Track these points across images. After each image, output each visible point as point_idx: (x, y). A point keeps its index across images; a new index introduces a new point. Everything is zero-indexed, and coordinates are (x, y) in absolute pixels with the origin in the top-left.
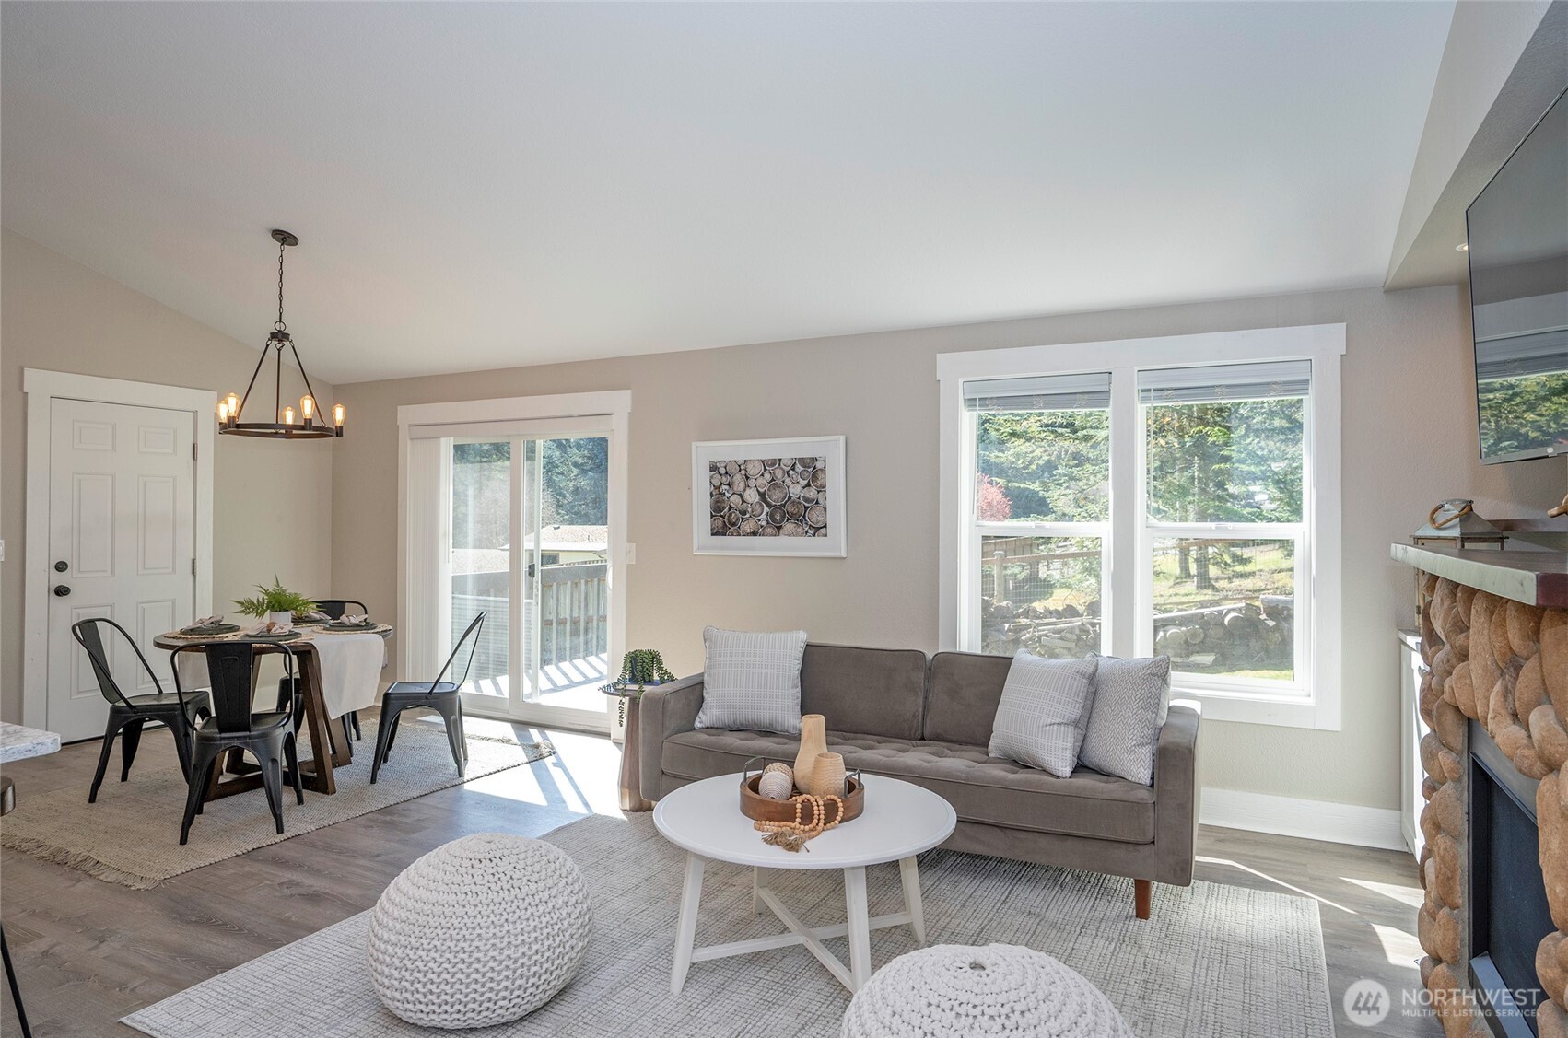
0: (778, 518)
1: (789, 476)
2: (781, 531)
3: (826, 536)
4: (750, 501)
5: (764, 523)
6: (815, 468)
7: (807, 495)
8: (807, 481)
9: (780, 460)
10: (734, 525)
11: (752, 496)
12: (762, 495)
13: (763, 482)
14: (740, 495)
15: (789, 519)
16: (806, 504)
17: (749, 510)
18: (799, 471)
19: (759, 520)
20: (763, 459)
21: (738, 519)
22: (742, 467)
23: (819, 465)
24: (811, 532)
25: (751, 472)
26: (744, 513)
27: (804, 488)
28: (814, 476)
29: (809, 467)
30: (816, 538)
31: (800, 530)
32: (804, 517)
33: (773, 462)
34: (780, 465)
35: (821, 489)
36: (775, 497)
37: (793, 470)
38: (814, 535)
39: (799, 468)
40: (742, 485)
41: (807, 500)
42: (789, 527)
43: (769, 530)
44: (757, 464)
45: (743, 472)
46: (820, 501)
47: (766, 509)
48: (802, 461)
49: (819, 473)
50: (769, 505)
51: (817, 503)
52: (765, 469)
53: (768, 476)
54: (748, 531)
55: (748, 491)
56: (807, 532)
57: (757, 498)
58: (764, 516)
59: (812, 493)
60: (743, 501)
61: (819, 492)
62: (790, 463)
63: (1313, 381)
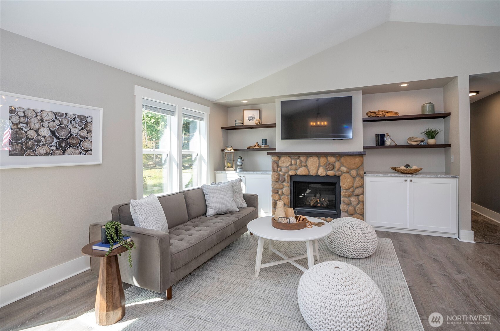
0: (64, 145)
1: (71, 123)
2: (66, 152)
3: (92, 154)
4: (44, 135)
5: (54, 148)
6: (86, 121)
7: (82, 134)
8: (81, 127)
9: (66, 114)
10: (30, 149)
11: (45, 132)
12: (53, 133)
13: (54, 125)
14: (36, 131)
15: (70, 146)
16: (81, 139)
17: (43, 140)
18: (77, 122)
19: (51, 146)
20: (55, 111)
21: (34, 145)
22: (39, 115)
23: (89, 120)
24: (84, 153)
25: (45, 117)
26: (39, 142)
27: (80, 130)
28: (86, 124)
29: (83, 121)
30: (86, 156)
31: (77, 151)
32: (80, 145)
33: (62, 115)
34: (66, 117)
35: (89, 132)
36: (61, 134)
37: (74, 120)
38: (85, 154)
39: (77, 120)
40: (37, 125)
41: (81, 137)
42: (70, 150)
43: (58, 152)
44: (49, 114)
45: (39, 117)
46: (89, 138)
47: (55, 140)
48: (79, 117)
49: (89, 124)
50: (58, 138)
51: (87, 138)
52: (56, 118)
53: (57, 122)
54: (43, 152)
55: (42, 129)
56: (81, 153)
57: (49, 134)
58: (54, 144)
59: (84, 133)
60: (38, 135)
61: (88, 133)
62: (73, 117)
63: (205, 118)
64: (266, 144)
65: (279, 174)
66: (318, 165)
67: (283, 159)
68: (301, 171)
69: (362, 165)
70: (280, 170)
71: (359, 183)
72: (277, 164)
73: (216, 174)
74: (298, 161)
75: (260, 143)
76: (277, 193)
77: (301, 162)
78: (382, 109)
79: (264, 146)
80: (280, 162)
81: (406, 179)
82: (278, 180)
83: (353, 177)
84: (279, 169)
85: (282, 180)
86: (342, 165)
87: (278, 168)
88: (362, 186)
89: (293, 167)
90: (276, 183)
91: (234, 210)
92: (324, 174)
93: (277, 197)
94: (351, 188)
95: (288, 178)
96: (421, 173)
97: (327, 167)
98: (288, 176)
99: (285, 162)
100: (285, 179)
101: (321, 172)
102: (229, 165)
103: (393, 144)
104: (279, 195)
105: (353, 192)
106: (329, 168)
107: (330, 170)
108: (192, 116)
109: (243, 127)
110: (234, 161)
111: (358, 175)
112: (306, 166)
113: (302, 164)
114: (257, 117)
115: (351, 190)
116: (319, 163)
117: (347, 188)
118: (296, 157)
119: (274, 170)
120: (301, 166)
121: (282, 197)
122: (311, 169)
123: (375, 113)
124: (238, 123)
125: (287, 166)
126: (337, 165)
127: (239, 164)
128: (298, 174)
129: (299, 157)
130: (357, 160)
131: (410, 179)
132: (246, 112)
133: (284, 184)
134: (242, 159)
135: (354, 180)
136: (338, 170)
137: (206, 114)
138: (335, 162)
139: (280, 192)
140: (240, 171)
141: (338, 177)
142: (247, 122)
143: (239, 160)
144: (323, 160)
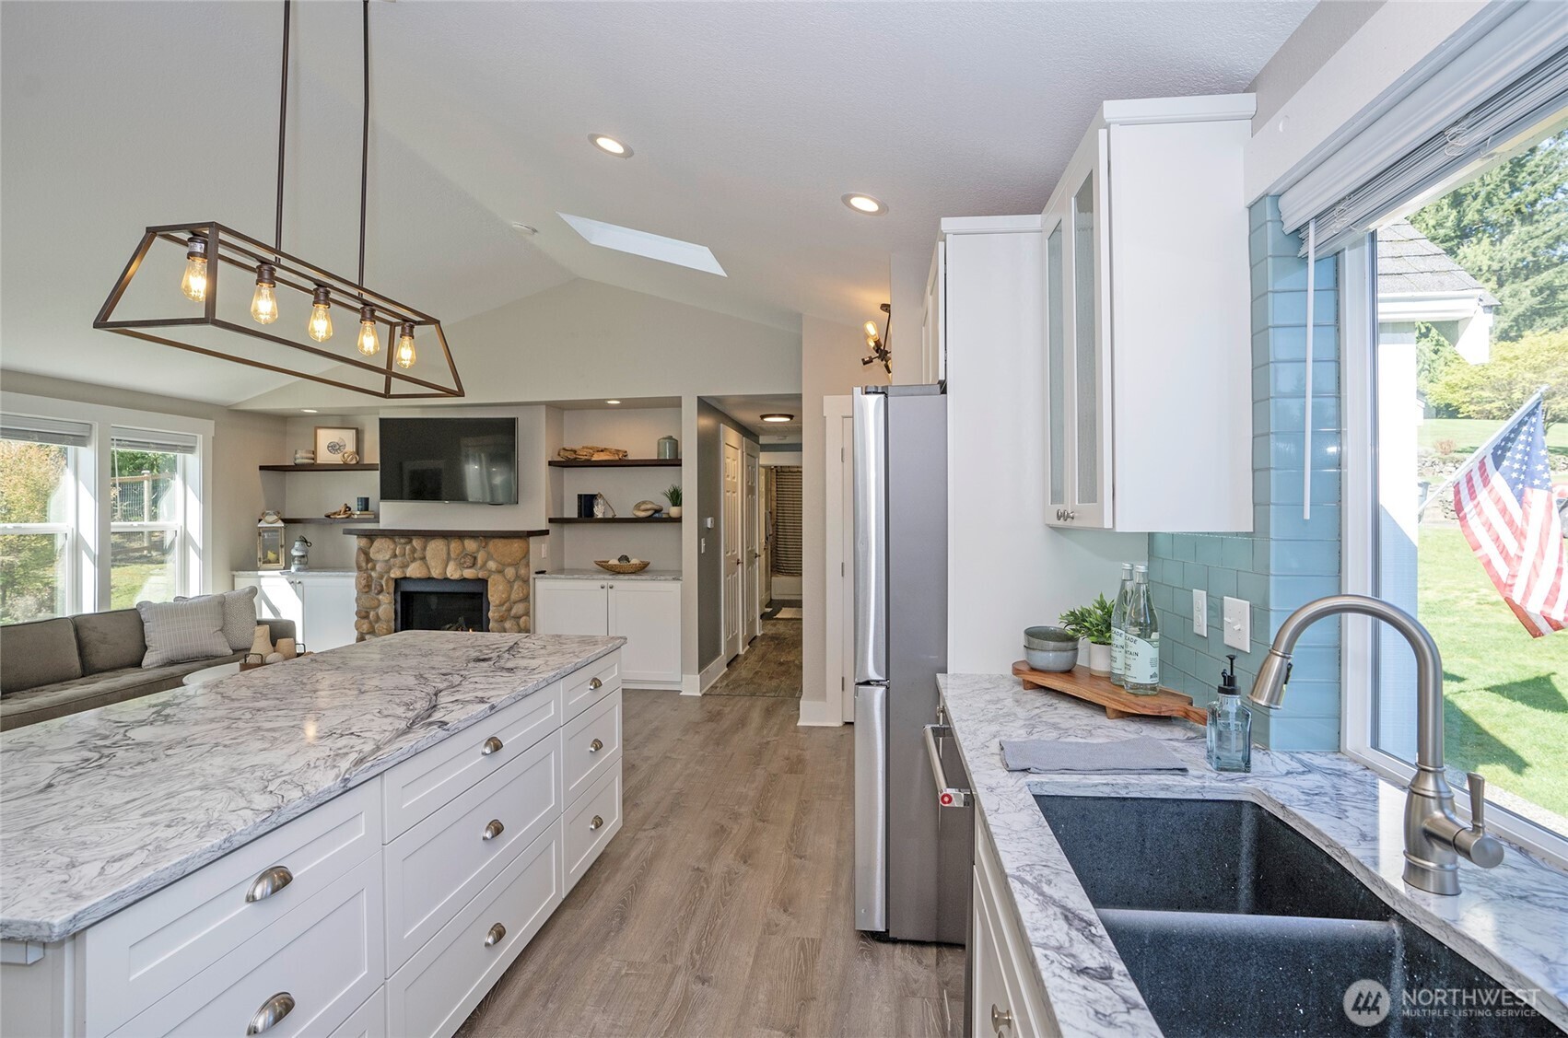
63: (198, 447)
64: (366, 509)
65: (371, 576)
66: (445, 556)
67: (378, 543)
68: (414, 571)
69: (524, 557)
70: (373, 569)
71: (518, 594)
72: (366, 554)
73: (236, 579)
74: (408, 547)
75: (354, 505)
76: (366, 617)
77: (414, 550)
78: (590, 445)
79: (358, 513)
80: (372, 550)
81: (604, 583)
82: (367, 587)
83: (509, 582)
84: (370, 565)
85: (375, 588)
86: (490, 557)
87: (367, 563)
88: (526, 599)
89: (398, 561)
90: (364, 596)
91: (219, 653)
92: (456, 576)
93: (365, 627)
94: (505, 603)
95: (387, 585)
96: (647, 572)
97: (463, 560)
98: (387, 580)
99: (381, 551)
100: (382, 586)
101: (453, 572)
102: (271, 556)
103: (610, 515)
104: (370, 623)
105: (510, 610)
106: (465, 562)
107: (467, 568)
108: (153, 443)
109: (313, 467)
110: (282, 546)
111: (518, 577)
112: (423, 558)
113: (415, 555)
114: (350, 447)
115: (504, 608)
116: (449, 554)
117: (497, 602)
118: (403, 541)
119: (359, 568)
120: (414, 560)
121: (376, 626)
122: (433, 564)
123: (575, 452)
124: (302, 457)
125: (387, 558)
126: (481, 557)
127: (295, 553)
128: (408, 576)
129: (410, 542)
130: (516, 545)
131: (611, 583)
132: (321, 433)
133: (381, 597)
134: (306, 542)
135: (512, 587)
136: (481, 568)
137: (200, 437)
138: (478, 551)
139: (372, 614)
140: (298, 570)
141: (483, 582)
142: (324, 457)
143: (297, 544)
144: (455, 545)
